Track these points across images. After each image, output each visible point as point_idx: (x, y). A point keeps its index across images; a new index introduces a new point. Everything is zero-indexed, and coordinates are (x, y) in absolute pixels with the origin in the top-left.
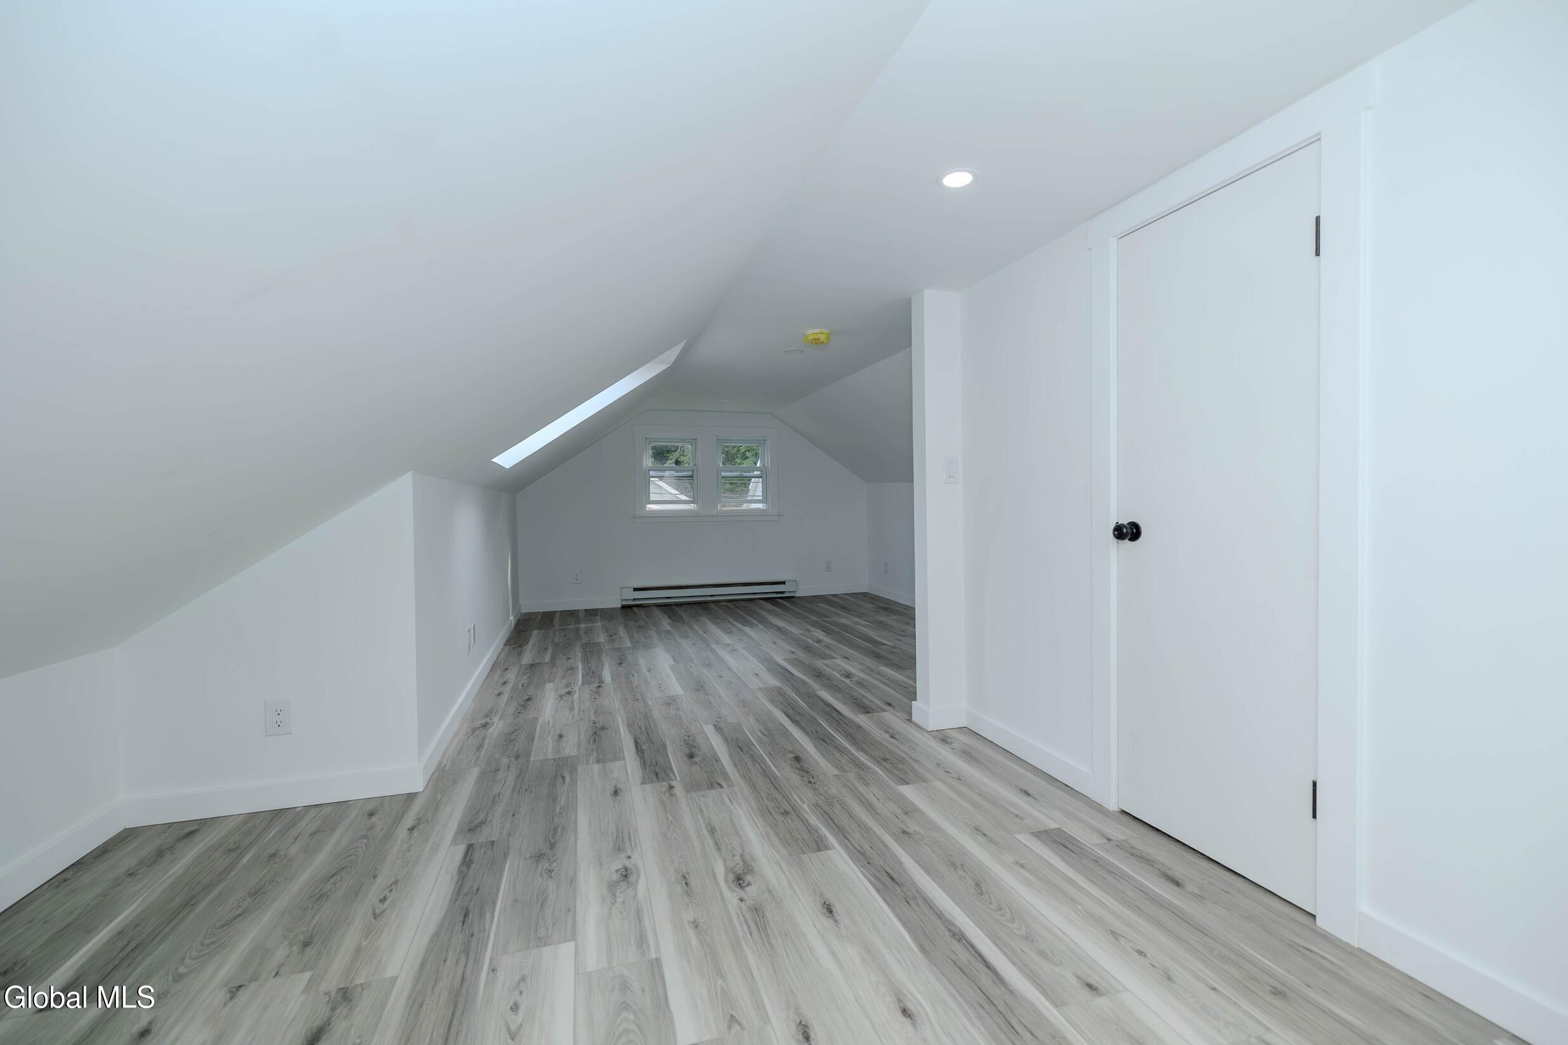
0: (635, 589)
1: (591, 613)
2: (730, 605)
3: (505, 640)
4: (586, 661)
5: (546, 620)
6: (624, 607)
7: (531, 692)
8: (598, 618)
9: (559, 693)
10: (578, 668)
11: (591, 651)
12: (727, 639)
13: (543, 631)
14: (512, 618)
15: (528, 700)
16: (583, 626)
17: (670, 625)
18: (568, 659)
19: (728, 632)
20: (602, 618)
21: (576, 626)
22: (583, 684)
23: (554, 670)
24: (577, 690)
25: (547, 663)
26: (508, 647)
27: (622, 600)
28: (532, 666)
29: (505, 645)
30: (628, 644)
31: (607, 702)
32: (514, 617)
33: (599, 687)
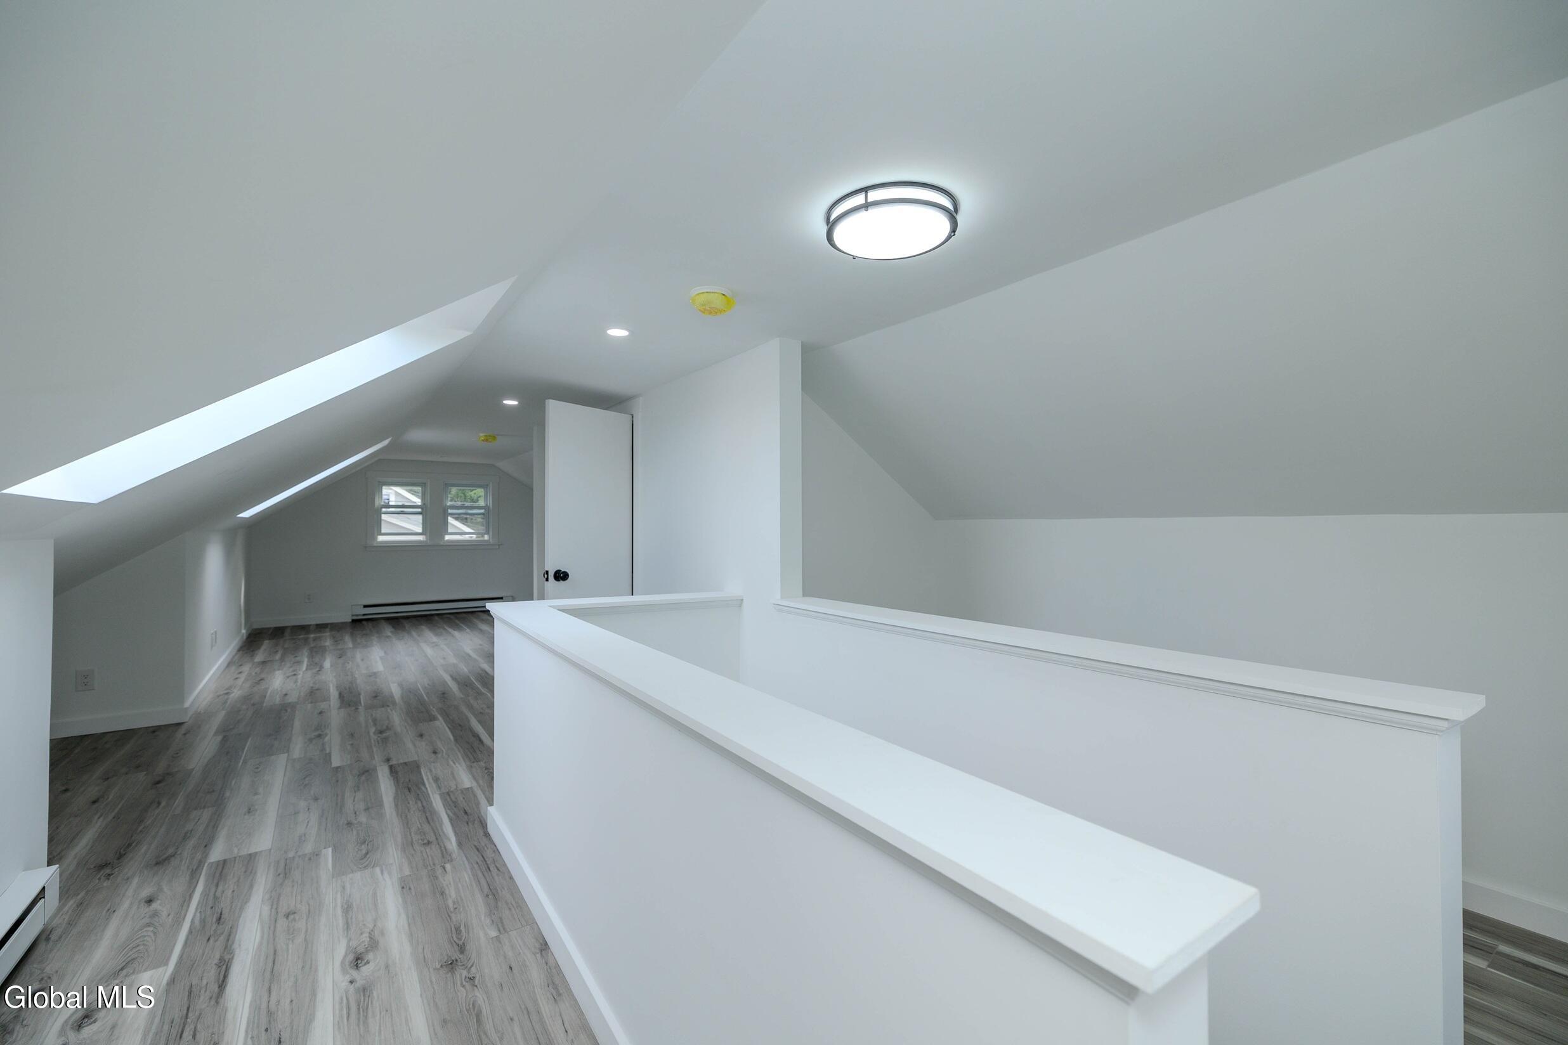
0: (365, 606)
1: (321, 627)
2: (452, 617)
3: (237, 648)
4: (311, 656)
5: (278, 633)
6: (354, 621)
7: (262, 676)
8: (328, 630)
9: (287, 675)
10: (303, 662)
11: (317, 652)
12: (435, 639)
13: (273, 641)
14: (244, 631)
15: (261, 680)
16: (312, 636)
17: (391, 632)
18: (296, 657)
19: (436, 635)
20: (331, 630)
21: (306, 636)
22: (306, 670)
23: (283, 663)
24: (302, 673)
25: (277, 660)
26: (241, 652)
27: (353, 615)
28: (264, 663)
29: (239, 650)
30: (350, 645)
31: (323, 677)
32: (247, 632)
33: (319, 671)
